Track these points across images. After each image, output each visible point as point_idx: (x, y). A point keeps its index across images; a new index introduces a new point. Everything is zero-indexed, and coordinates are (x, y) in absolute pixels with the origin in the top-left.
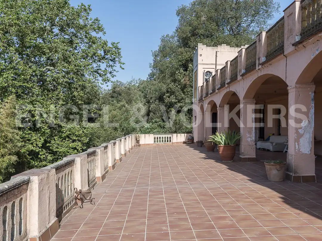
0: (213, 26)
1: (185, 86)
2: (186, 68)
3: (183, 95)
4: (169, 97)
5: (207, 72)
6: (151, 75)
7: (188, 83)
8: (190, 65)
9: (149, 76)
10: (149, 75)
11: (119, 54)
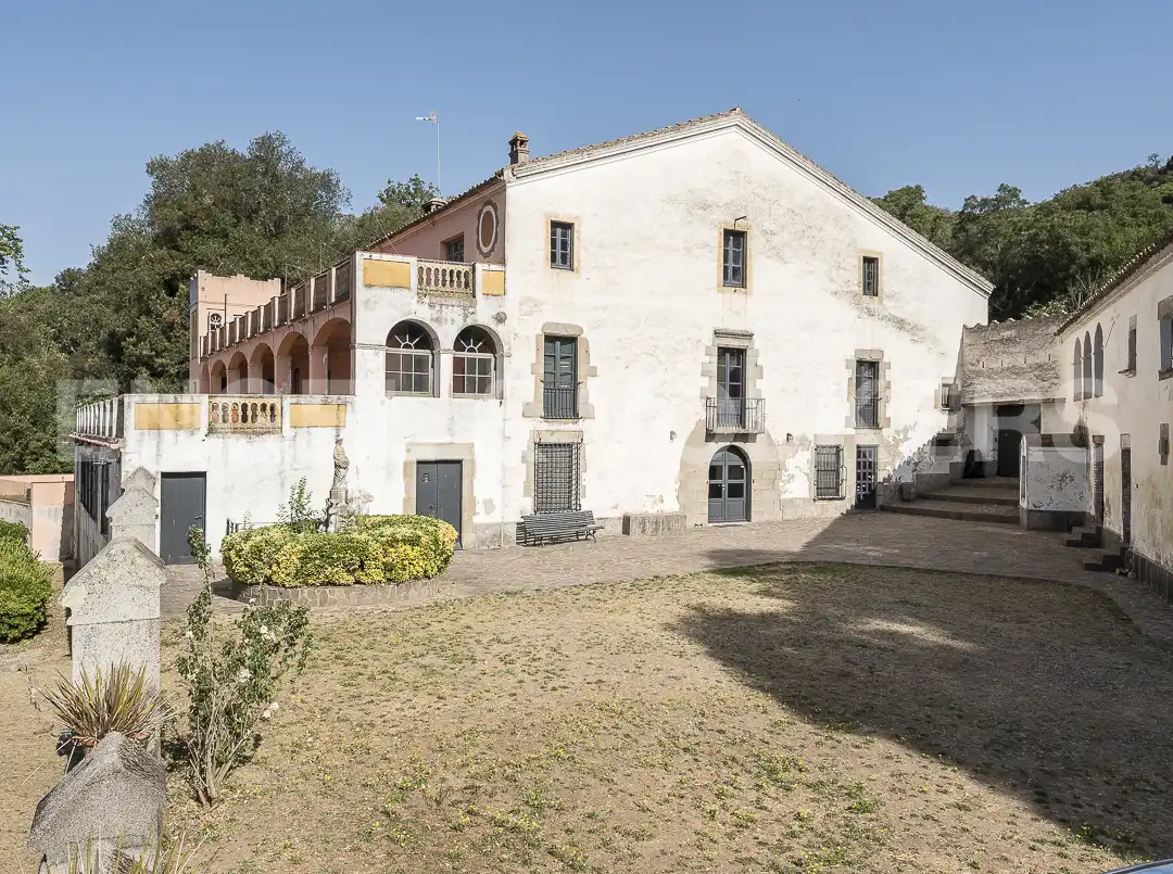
0: (228, 217)
1: (171, 326)
2: (172, 291)
3: (167, 344)
4: (135, 345)
5: (213, 315)
6: (64, 279)
7: (178, 320)
8: (181, 286)
9: (57, 281)
10: (57, 279)
11: (18, 251)
